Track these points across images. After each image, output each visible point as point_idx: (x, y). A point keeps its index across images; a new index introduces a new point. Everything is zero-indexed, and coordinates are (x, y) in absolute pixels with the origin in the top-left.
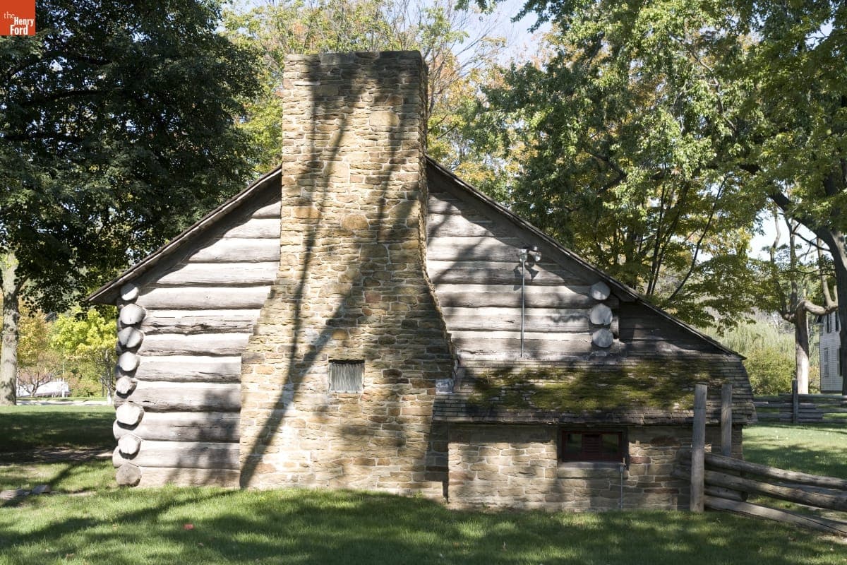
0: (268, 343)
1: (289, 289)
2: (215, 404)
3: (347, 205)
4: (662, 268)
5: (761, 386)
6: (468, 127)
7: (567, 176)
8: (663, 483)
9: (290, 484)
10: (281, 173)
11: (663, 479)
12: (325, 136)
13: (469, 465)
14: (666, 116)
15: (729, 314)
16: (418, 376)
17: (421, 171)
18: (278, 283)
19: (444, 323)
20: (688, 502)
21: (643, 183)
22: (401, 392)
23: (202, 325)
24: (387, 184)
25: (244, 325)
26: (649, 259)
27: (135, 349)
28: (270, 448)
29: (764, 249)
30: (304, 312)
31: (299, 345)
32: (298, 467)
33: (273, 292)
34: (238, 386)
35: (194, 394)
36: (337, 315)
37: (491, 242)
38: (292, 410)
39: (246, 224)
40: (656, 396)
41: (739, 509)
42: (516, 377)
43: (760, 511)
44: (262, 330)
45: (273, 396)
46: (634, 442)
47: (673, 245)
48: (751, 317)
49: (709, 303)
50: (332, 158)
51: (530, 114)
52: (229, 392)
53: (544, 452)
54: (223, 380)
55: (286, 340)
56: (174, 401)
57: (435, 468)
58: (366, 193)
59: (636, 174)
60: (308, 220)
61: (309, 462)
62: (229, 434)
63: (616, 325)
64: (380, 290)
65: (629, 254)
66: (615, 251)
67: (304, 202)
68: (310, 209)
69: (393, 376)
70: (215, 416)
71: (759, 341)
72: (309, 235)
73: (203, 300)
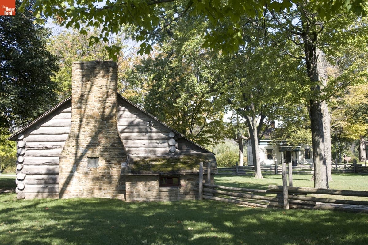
0: (68, 152)
1: (74, 135)
2: (50, 172)
3: (93, 109)
4: (194, 125)
5: (228, 164)
6: (129, 78)
7: (162, 95)
8: (191, 192)
9: (75, 196)
10: (71, 98)
11: (191, 191)
12: (86, 88)
13: (132, 189)
14: (193, 77)
15: (216, 140)
16: (116, 162)
17: (116, 98)
18: (71, 134)
19: (123, 145)
20: (198, 198)
21: (186, 98)
22: (111, 167)
23: (45, 147)
24: (105, 102)
25: (59, 147)
26: (190, 122)
27: (23, 155)
28: (69, 185)
29: (228, 118)
30: (79, 142)
31: (78, 153)
32: (78, 191)
33: (69, 136)
34: (58, 166)
35: (43, 169)
36: (90, 143)
37: (138, 120)
38: (76, 174)
39: (59, 115)
40: (189, 166)
41: (212, 198)
42: (146, 161)
43: (218, 198)
44: (66, 148)
45: (70, 169)
46: (182, 180)
47: (198, 117)
48: (224, 141)
49: (210, 137)
50: (88, 94)
51: (150, 75)
52: (55, 168)
53: (155, 183)
54: (52, 164)
55: (74, 151)
56: (36, 172)
57: (121, 190)
58: (99, 105)
59: (184, 95)
60: (80, 114)
61: (81, 189)
62: (55, 182)
63: (177, 145)
64: (104, 135)
65: (183, 120)
66: (179, 119)
67: (79, 108)
68: (81, 110)
69: (108, 162)
70: (50, 176)
71: (228, 149)
72: (81, 118)
73: (46, 139)
